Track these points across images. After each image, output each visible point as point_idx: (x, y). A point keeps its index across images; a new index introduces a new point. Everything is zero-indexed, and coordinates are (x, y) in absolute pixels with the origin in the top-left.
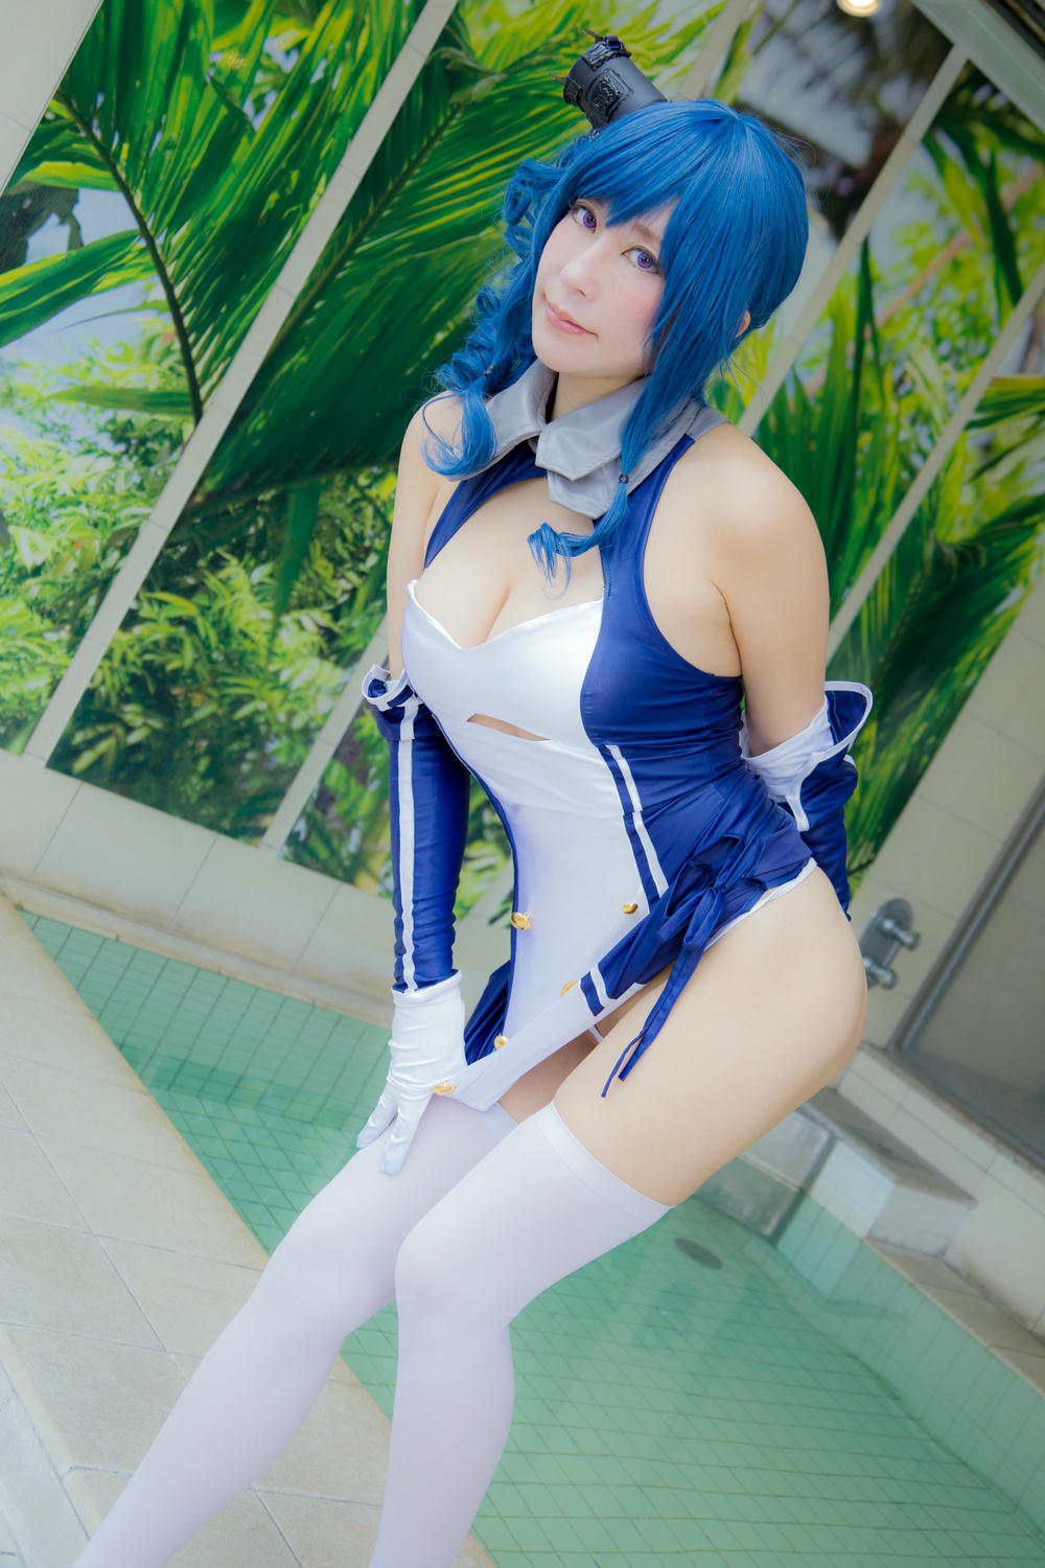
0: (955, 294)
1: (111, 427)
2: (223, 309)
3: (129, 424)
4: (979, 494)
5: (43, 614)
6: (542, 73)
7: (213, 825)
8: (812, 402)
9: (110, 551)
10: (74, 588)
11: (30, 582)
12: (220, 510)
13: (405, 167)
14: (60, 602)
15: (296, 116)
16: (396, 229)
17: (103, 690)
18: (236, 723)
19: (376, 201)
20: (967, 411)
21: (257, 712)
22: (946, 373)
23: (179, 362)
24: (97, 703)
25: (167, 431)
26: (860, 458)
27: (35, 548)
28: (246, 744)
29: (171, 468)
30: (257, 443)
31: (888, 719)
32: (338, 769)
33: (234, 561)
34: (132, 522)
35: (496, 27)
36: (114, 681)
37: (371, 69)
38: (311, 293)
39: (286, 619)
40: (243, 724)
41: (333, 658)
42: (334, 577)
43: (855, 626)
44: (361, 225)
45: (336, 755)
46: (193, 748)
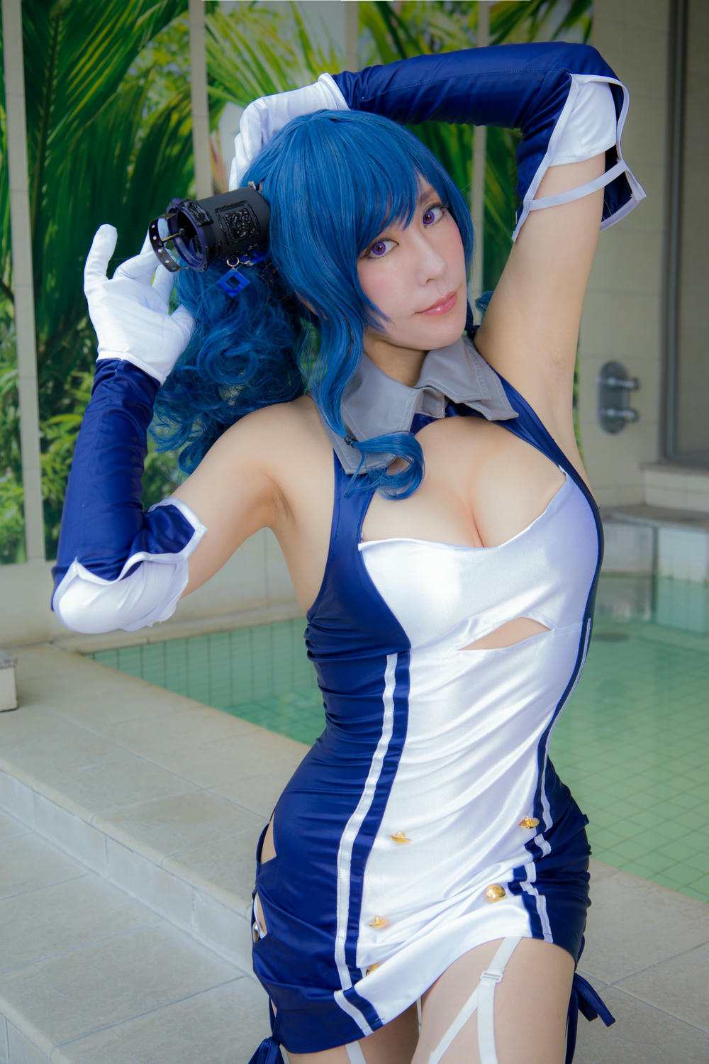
9: (7, 408)
12: (59, 348)
13: (47, 74)
16: (64, 115)
17: (53, 496)
19: (41, 104)
21: (154, 460)
22: (458, 21)
24: (54, 506)
28: (158, 483)
29: (14, 338)
30: (57, 295)
33: (86, 376)
34: (10, 385)
36: (56, 487)
38: (36, 184)
44: (41, 125)
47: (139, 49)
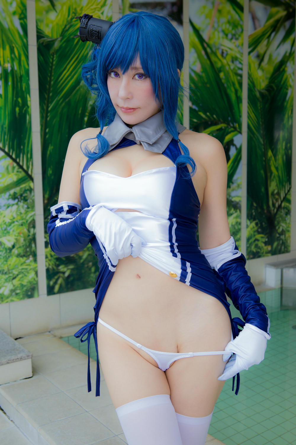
0: (224, 20)
1: (10, 197)
2: (22, 147)
3: (15, 193)
4: (263, 70)
5: (22, 256)
6: (71, 30)
8: (201, 74)
9: (30, 230)
10: (26, 245)
11: (14, 250)
12: (53, 201)
13: (49, 79)
14: (25, 251)
15: (10, 83)
16: (56, 97)
17: (50, 267)
19: (46, 93)
20: (246, 50)
22: (234, 43)
23: (19, 169)
24: (51, 271)
25: (26, 189)
26: (223, 81)
27: (9, 241)
29: (33, 198)
30: (53, 177)
31: (273, 147)
34: (31, 219)
36: (52, 263)
37: (23, 58)
38: (43, 128)
43: (249, 127)
44: (46, 102)
46: (88, 267)
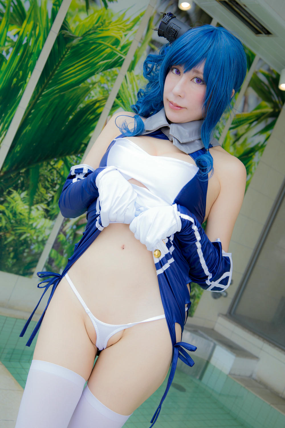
2: (3, 115)
4: (235, 149)
6: (93, 36)
7: (17, 273)
12: (9, 176)
13: (55, 67)
15: (19, 54)
16: (54, 86)
18: (21, 241)
19: (47, 79)
20: (229, 125)
21: (27, 237)
28: (24, 247)
30: (18, 155)
32: (54, 252)
33: (15, 192)
35: (78, 23)
37: (41, 39)
38: (30, 108)
39: (33, 208)
40: (23, 241)
41: (49, 218)
42: (47, 193)
44: (43, 86)
45: (53, 247)
46: (8, 250)
47: (96, 73)
